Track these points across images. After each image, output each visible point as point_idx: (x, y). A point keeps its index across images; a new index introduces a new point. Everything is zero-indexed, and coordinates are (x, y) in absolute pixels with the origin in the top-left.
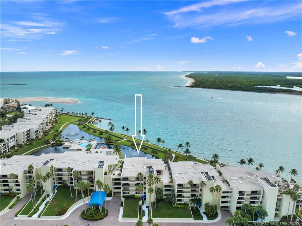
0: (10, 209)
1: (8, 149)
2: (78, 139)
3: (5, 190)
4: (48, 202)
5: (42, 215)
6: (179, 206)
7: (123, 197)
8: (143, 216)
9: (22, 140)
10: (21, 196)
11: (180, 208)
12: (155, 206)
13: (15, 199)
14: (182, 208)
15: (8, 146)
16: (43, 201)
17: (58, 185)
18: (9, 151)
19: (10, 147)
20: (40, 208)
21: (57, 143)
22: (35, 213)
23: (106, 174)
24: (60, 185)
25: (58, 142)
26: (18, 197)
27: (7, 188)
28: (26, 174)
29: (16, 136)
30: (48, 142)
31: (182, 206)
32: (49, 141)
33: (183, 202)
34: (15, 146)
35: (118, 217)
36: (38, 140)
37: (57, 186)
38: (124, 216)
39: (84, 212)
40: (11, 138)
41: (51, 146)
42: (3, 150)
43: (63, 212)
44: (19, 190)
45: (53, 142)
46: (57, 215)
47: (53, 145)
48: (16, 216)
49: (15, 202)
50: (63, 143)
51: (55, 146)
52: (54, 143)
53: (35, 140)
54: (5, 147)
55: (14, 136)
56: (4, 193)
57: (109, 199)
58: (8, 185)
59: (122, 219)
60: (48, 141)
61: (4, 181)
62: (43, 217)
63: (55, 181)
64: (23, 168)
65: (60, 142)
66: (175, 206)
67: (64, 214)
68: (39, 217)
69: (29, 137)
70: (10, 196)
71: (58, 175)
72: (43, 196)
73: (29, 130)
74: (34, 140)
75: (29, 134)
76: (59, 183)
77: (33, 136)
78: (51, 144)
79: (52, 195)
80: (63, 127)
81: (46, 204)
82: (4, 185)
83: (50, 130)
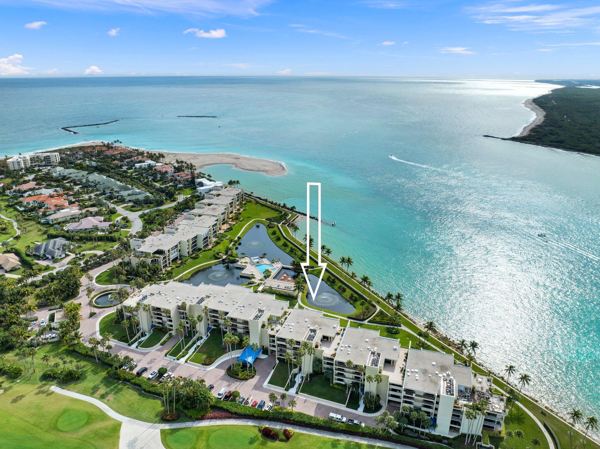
0: (162, 346)
1: (169, 263)
2: (258, 257)
3: (159, 323)
4: (198, 346)
5: (190, 361)
6: (336, 386)
7: (279, 359)
8: (291, 388)
9: (186, 250)
10: (173, 333)
11: (337, 389)
12: (309, 379)
13: (167, 336)
14: (339, 389)
15: (169, 259)
16: (194, 343)
17: (213, 327)
18: (170, 265)
19: (171, 260)
20: (189, 352)
21: (229, 259)
22: (183, 356)
23: (263, 326)
24: (215, 327)
25: (231, 258)
26: (170, 334)
27: (160, 321)
28: (179, 309)
29: (179, 246)
30: (218, 256)
31: (339, 387)
32: (220, 254)
33: (343, 383)
34: (177, 258)
35: (264, 382)
36: (206, 251)
37: (211, 328)
38: (270, 382)
39: (230, 367)
40: (172, 249)
41: (222, 262)
42: (163, 264)
43: (209, 362)
44: (171, 326)
45: (224, 257)
46: (203, 364)
47: (223, 262)
48: (166, 356)
49: (167, 339)
50: (237, 259)
51: (227, 263)
52: (226, 259)
53: (203, 251)
54: (166, 260)
55: (176, 246)
56: (158, 326)
57: (264, 357)
58: (161, 319)
59: (267, 386)
60: (218, 254)
61: (158, 314)
62: (190, 364)
63: (209, 322)
64: (177, 302)
65: (234, 258)
66: (331, 385)
67: (210, 364)
68: (186, 362)
69: (196, 245)
70: (162, 331)
71: (214, 316)
72: (194, 338)
73: (196, 237)
74: (201, 251)
75: (196, 241)
76: (214, 326)
77: (200, 244)
78: (221, 259)
79: (205, 338)
80: (246, 228)
81: (196, 349)
82: (158, 318)
83: (225, 233)
